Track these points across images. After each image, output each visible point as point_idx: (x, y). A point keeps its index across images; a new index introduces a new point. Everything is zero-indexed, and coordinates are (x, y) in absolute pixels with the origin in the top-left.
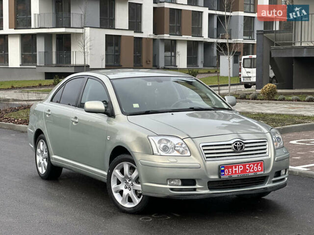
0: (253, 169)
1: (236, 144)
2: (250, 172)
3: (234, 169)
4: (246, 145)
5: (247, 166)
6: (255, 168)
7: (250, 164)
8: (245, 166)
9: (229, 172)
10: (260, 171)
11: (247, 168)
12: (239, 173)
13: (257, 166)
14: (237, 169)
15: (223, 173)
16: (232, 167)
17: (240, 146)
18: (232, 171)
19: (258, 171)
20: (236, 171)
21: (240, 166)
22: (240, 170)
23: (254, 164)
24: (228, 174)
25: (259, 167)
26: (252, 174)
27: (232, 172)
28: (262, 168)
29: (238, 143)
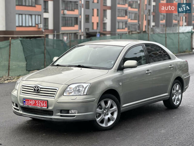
0: (40, 104)
1: (35, 88)
2: (38, 106)
3: (30, 102)
4: (41, 89)
5: (37, 101)
6: (42, 104)
7: (39, 101)
8: (35, 102)
9: (27, 103)
10: (45, 107)
11: (37, 103)
12: (32, 105)
13: (43, 103)
14: (31, 102)
15: (25, 103)
16: (29, 101)
17: (37, 89)
18: (29, 102)
19: (43, 106)
20: (31, 103)
21: (33, 101)
22: (33, 103)
23: (41, 102)
24: (27, 104)
25: (44, 104)
26: (40, 107)
27: (29, 104)
28: (46, 105)
29: (37, 87)
